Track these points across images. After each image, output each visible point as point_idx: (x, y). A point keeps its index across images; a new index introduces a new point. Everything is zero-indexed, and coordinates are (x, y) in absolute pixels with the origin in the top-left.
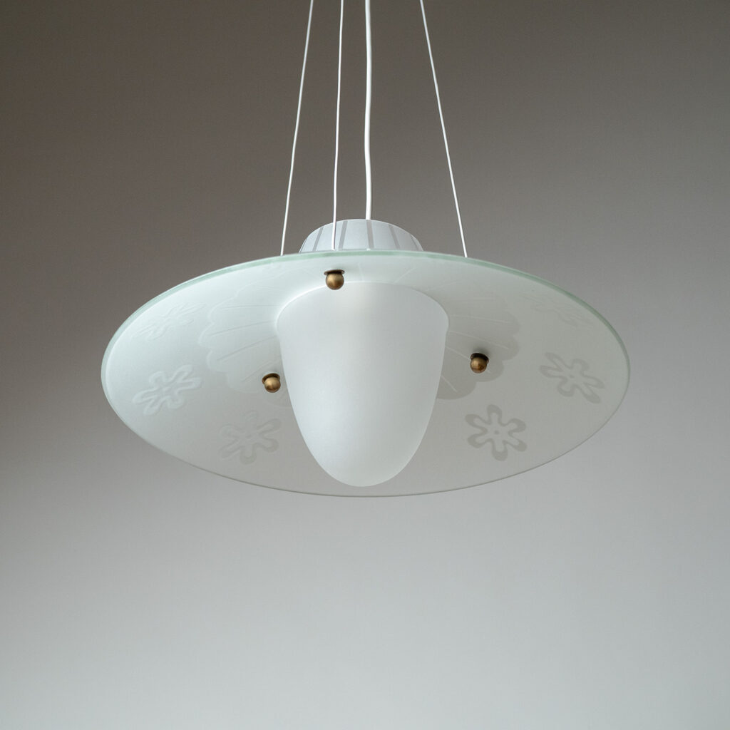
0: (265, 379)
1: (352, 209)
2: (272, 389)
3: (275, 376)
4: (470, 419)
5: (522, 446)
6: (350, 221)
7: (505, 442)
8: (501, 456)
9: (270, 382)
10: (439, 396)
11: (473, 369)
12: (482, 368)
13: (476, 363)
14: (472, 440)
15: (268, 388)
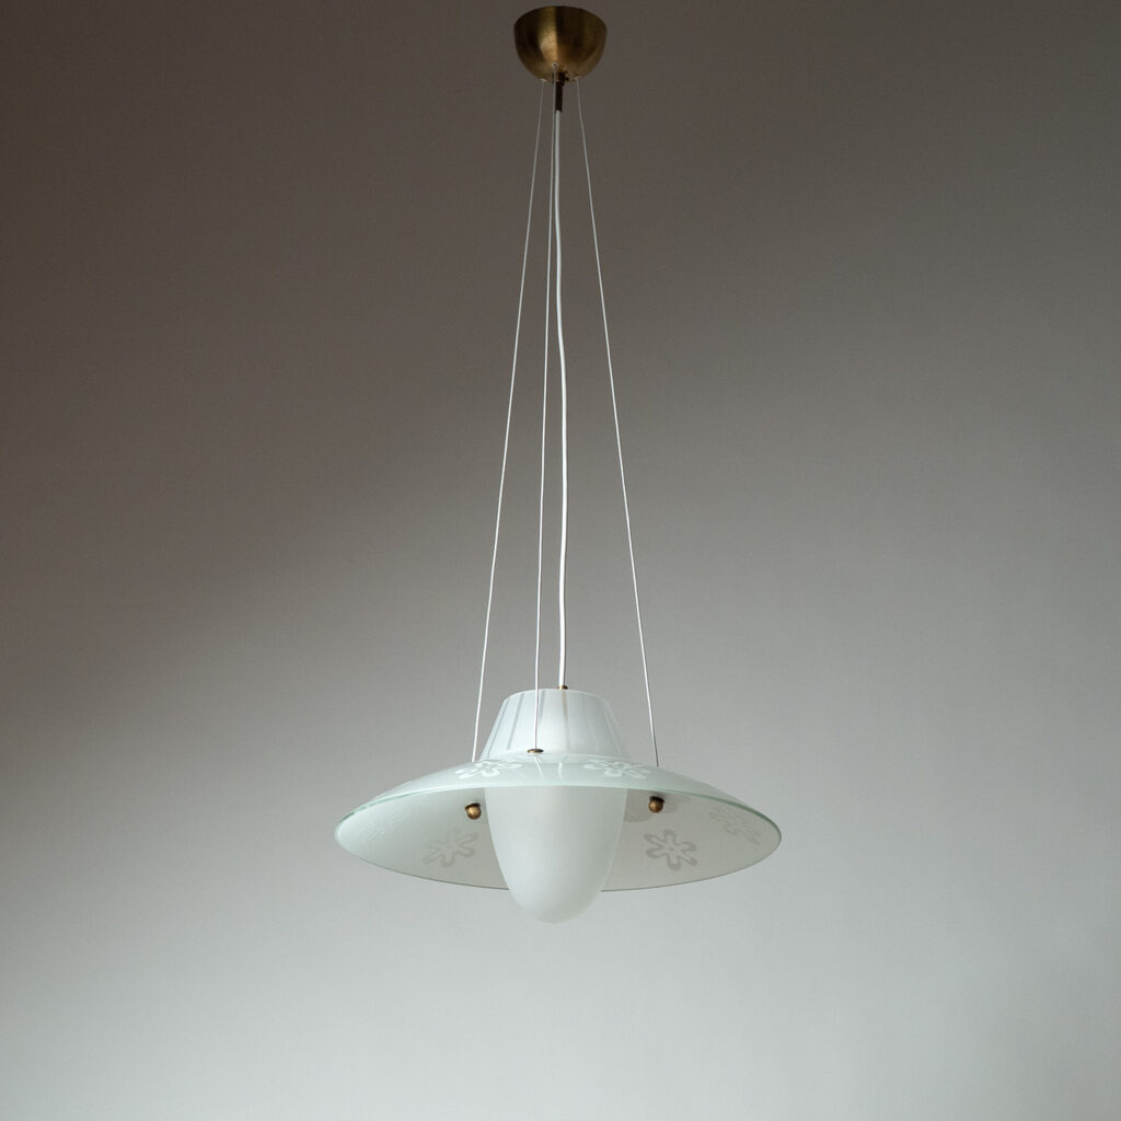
0: (468, 807)
1: (548, 681)
2: (476, 817)
3: (476, 805)
4: (648, 837)
5: (693, 862)
6: (547, 690)
7: (679, 858)
8: (675, 867)
9: (471, 811)
10: (625, 819)
11: (651, 810)
12: (658, 809)
13: (653, 805)
14: (650, 853)
15: (470, 816)
